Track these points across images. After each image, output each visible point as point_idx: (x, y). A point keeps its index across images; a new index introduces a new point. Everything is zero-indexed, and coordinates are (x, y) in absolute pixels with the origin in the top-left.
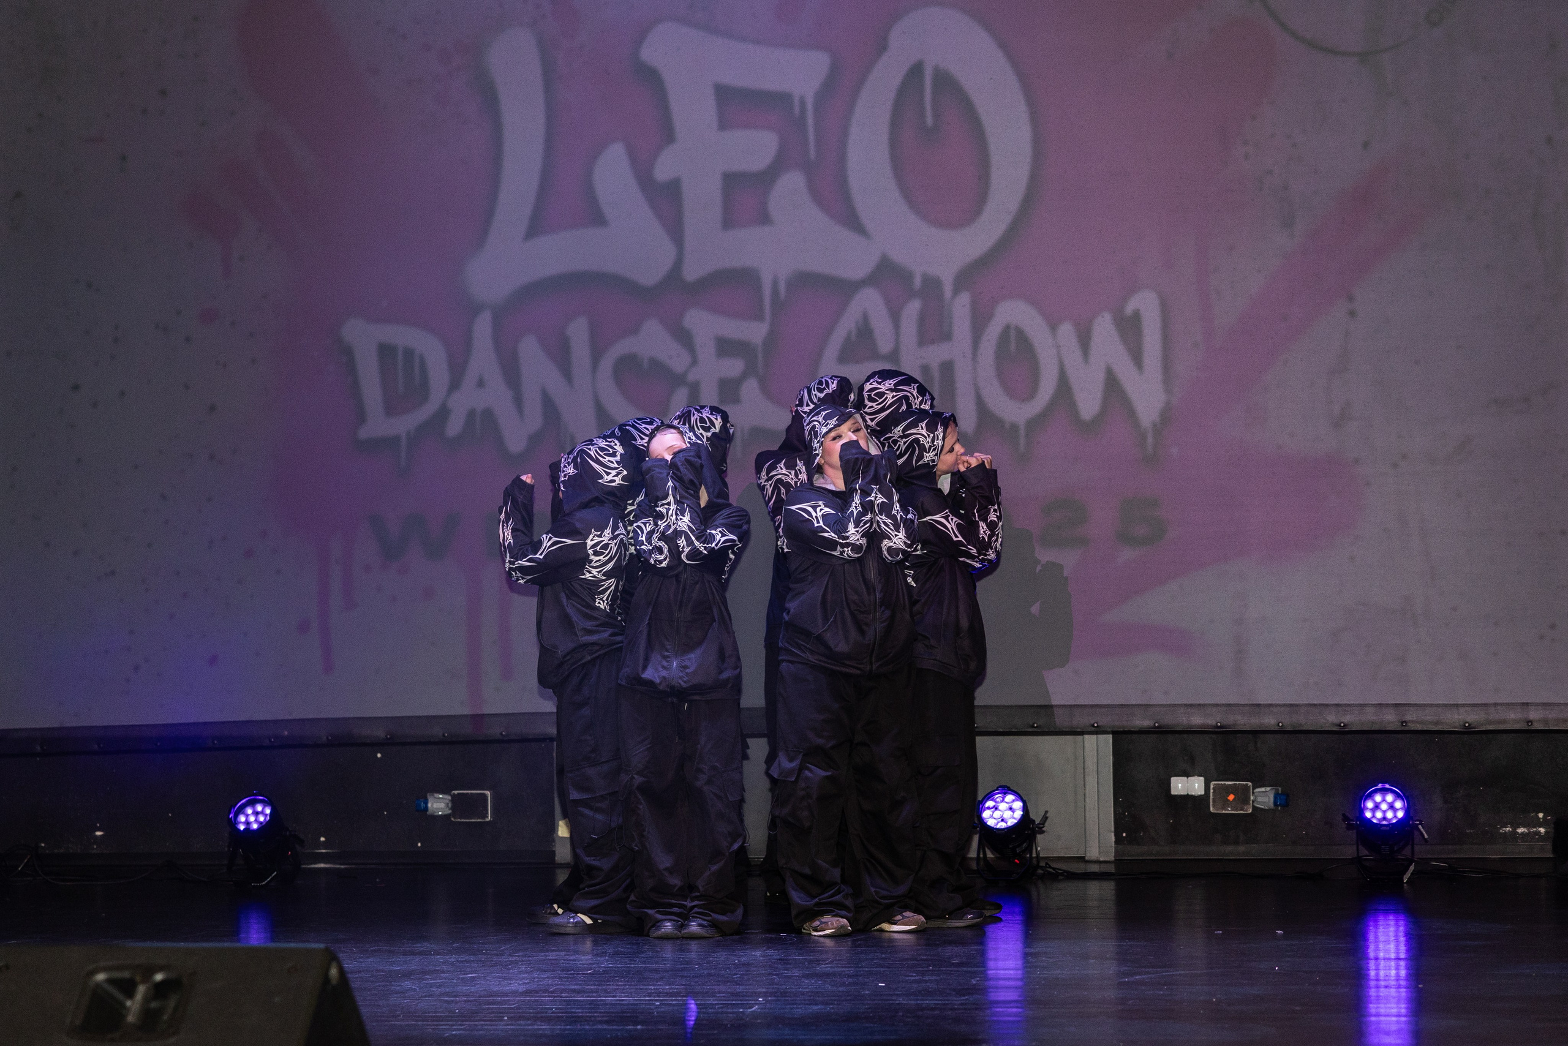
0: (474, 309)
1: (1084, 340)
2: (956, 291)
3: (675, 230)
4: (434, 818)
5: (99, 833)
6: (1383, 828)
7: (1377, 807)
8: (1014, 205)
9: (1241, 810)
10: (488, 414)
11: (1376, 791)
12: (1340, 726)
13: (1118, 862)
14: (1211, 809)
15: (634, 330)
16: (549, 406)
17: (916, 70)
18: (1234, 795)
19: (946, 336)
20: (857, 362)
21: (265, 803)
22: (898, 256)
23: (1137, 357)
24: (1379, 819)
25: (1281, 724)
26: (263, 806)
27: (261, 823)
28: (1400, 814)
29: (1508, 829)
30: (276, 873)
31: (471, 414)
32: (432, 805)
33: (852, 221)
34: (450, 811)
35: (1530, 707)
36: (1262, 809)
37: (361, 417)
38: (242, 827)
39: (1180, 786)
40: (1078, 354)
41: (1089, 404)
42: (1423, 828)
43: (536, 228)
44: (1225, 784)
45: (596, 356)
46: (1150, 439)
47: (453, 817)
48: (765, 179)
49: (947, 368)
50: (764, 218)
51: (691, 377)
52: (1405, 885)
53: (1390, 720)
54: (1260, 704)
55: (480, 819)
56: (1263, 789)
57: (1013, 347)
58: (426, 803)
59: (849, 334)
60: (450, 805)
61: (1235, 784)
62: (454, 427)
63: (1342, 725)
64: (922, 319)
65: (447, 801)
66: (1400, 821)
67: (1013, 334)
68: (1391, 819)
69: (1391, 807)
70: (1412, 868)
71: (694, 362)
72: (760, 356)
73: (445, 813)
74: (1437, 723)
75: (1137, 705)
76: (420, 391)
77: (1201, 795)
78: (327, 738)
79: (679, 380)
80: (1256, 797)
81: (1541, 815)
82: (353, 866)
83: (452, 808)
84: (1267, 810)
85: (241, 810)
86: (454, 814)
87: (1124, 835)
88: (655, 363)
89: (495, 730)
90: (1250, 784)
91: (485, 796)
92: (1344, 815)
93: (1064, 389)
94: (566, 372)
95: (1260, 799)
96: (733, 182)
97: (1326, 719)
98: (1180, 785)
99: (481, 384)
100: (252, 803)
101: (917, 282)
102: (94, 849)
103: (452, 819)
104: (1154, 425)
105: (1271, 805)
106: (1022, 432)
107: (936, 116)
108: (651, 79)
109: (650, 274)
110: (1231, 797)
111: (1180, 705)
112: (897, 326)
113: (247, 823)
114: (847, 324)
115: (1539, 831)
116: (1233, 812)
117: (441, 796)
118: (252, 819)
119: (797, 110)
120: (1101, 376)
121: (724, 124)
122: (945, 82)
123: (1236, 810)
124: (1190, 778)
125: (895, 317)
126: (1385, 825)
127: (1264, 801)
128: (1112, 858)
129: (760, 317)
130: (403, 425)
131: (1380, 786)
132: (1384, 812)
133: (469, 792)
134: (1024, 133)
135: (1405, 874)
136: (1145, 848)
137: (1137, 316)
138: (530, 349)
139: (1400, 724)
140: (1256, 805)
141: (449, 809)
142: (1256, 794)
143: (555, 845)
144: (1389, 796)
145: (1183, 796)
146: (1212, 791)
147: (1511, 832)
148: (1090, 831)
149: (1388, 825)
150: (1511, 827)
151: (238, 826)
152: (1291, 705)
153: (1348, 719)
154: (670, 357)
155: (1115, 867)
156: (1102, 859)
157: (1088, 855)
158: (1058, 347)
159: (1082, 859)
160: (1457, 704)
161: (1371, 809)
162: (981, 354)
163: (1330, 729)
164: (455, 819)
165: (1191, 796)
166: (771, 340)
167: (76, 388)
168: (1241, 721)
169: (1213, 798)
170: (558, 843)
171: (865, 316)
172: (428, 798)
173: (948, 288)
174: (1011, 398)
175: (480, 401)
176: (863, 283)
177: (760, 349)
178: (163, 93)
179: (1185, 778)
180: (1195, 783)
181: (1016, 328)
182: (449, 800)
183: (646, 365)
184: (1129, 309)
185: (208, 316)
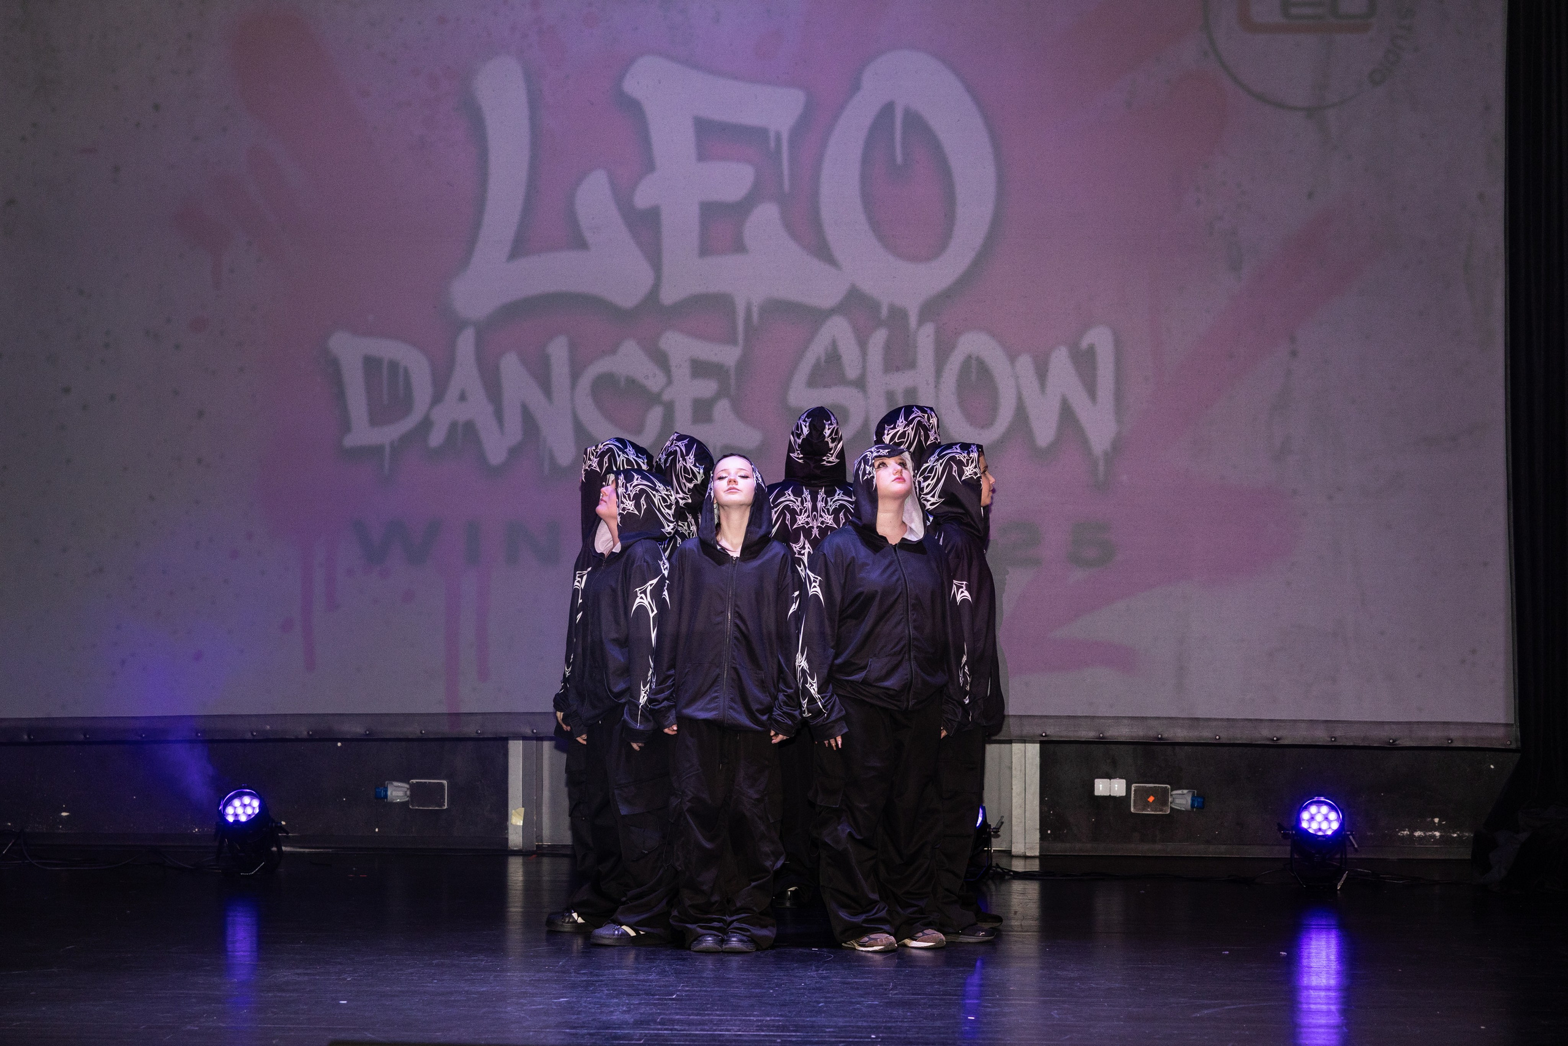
0: (458, 325)
1: (1042, 373)
2: (921, 322)
3: (654, 256)
4: (393, 805)
5: (64, 814)
6: (1320, 839)
7: (1312, 818)
8: (977, 239)
9: (1161, 811)
10: (470, 428)
11: (1311, 804)
12: (1273, 740)
13: (1043, 858)
14: (1132, 810)
15: (613, 351)
16: (529, 420)
17: (888, 110)
18: (1154, 797)
19: (912, 365)
20: (824, 387)
21: (252, 796)
22: (867, 287)
23: (1091, 390)
24: (1315, 830)
25: (1217, 737)
26: (250, 799)
27: (250, 815)
28: (1335, 826)
29: (1405, 832)
30: (262, 864)
31: (454, 426)
32: (391, 794)
33: (822, 251)
34: (408, 800)
35: (1450, 726)
36: (1178, 810)
37: (345, 426)
38: (231, 819)
39: (1103, 787)
40: (1036, 384)
41: (1044, 431)
42: (1354, 838)
43: (520, 247)
44: (1146, 787)
45: (575, 376)
46: (1101, 468)
47: (411, 804)
48: (741, 209)
50: (739, 247)
51: (666, 397)
52: (1338, 892)
53: (1321, 736)
54: (1199, 718)
55: (437, 807)
56: (1179, 792)
57: (973, 377)
58: (386, 791)
59: (818, 360)
60: (409, 794)
61: (1155, 787)
62: (436, 438)
63: (1275, 739)
64: (888, 347)
65: (406, 789)
66: (1335, 832)
67: (974, 362)
68: (1324, 831)
69: (1326, 818)
70: (1345, 875)
71: (670, 382)
72: (733, 377)
73: (402, 800)
74: (1364, 739)
75: (1083, 716)
76: (404, 404)
77: (1121, 796)
78: (308, 733)
79: (654, 399)
80: (1174, 798)
81: (1436, 820)
83: (411, 796)
84: (1183, 810)
85: (229, 802)
86: (412, 802)
87: (1049, 832)
88: (632, 382)
89: (471, 729)
90: (1169, 786)
91: (442, 785)
92: (1279, 824)
93: (1021, 417)
94: (546, 386)
96: (710, 212)
97: (1260, 734)
98: (1101, 786)
99: (463, 397)
100: (240, 795)
101: (884, 312)
102: (59, 828)
103: (410, 807)
104: (1106, 454)
105: (1189, 807)
107: (906, 155)
108: (633, 108)
109: (627, 297)
110: (1151, 799)
111: (1123, 718)
112: (864, 353)
113: (236, 815)
114: (817, 350)
115: (1435, 836)
116: (1153, 813)
118: (240, 811)
119: (772, 144)
120: (1056, 405)
121: (703, 155)
122: (915, 123)
123: (1154, 811)
124: (1112, 780)
125: (863, 344)
126: (1319, 836)
127: (1182, 802)
128: (1037, 854)
129: (733, 341)
130: (388, 434)
131: (1316, 799)
132: (1320, 823)
133: (428, 781)
134: (987, 172)
135: (1339, 882)
136: (1068, 845)
137: (1091, 351)
138: (511, 366)
139: (1329, 739)
140: (1173, 806)
141: (408, 797)
142: (1174, 796)
143: (508, 833)
144: (1324, 809)
145: (1106, 796)
146: (1133, 793)
147: (1409, 835)
148: (1017, 828)
149: (1325, 836)
150: (1409, 831)
151: (227, 818)
152: (1228, 719)
153: (1279, 733)
154: (647, 377)
155: (1040, 862)
156: (1029, 855)
157: (1013, 850)
158: (1017, 378)
159: (1008, 853)
160: (1383, 722)
161: (1307, 820)
162: (944, 382)
163: (1263, 742)
164: (413, 806)
165: (1114, 798)
166: (743, 364)
167: (67, 390)
168: (1180, 734)
169: (1134, 800)
170: (511, 830)
171: (834, 343)
172: (387, 788)
173: (913, 320)
174: (971, 425)
175: (463, 413)
176: (832, 311)
177: (732, 372)
178: (156, 107)
179: (1109, 780)
180: (1116, 786)
181: (978, 358)
182: (408, 789)
183: (623, 384)
184: (1085, 343)
185: (198, 325)
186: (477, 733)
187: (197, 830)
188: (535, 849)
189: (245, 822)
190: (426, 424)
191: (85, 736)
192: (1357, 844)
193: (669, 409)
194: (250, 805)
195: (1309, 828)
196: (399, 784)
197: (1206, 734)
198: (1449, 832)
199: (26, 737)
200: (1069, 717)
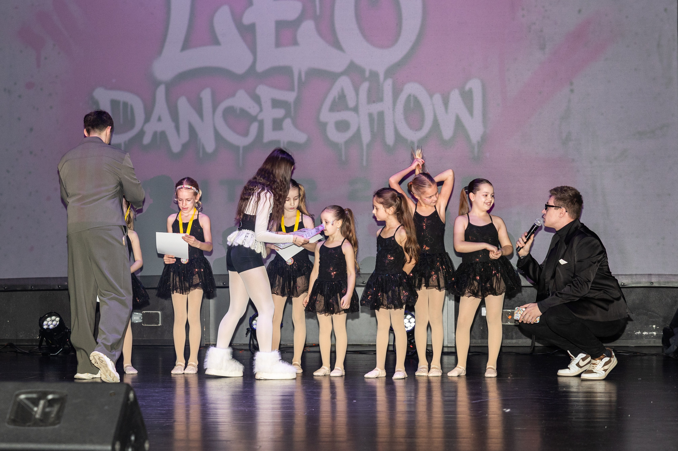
0: (157, 84)
1: (446, 103)
2: (386, 78)
3: (253, 48)
8: (413, 37)
9: (515, 323)
10: (163, 134)
15: (233, 95)
16: (192, 131)
18: (511, 316)
19: (380, 99)
20: (338, 111)
21: (56, 316)
22: (358, 61)
27: (54, 325)
30: (62, 349)
31: (155, 134)
33: (337, 45)
34: (142, 321)
35: (652, 276)
40: (443, 108)
41: (447, 132)
43: (187, 46)
44: (507, 311)
45: (215, 108)
49: (381, 114)
50: (295, 43)
51: (260, 118)
55: (156, 324)
57: (412, 105)
59: (334, 98)
60: (142, 318)
61: (511, 311)
62: (147, 140)
64: (369, 90)
65: (140, 316)
67: (412, 98)
71: (261, 110)
72: (292, 108)
73: (139, 322)
76: (130, 123)
79: (254, 119)
81: (654, 326)
83: (143, 319)
85: (45, 319)
86: (143, 322)
88: (243, 111)
91: (158, 314)
93: (436, 124)
94: (200, 113)
96: (280, 25)
99: (159, 119)
100: (50, 315)
101: (367, 74)
103: (143, 324)
104: (478, 143)
106: (416, 145)
109: (240, 69)
112: (357, 94)
113: (48, 325)
114: (334, 93)
115: (653, 334)
116: (511, 324)
117: (137, 314)
118: (50, 323)
120: (453, 119)
125: (357, 90)
129: (292, 89)
130: (123, 138)
133: (151, 312)
134: (419, 3)
137: (471, 91)
138: (183, 104)
147: (640, 334)
150: (640, 331)
151: (44, 326)
154: (250, 108)
156: (449, 346)
158: (433, 105)
162: (397, 108)
166: (298, 100)
171: (342, 90)
173: (381, 77)
174: (411, 129)
175: (159, 127)
176: (342, 74)
177: (292, 105)
181: (414, 96)
182: (142, 316)
183: (238, 111)
184: (467, 88)
185: (29, 86)
188: (205, 345)
189: (52, 328)
193: (261, 123)
194: (55, 320)
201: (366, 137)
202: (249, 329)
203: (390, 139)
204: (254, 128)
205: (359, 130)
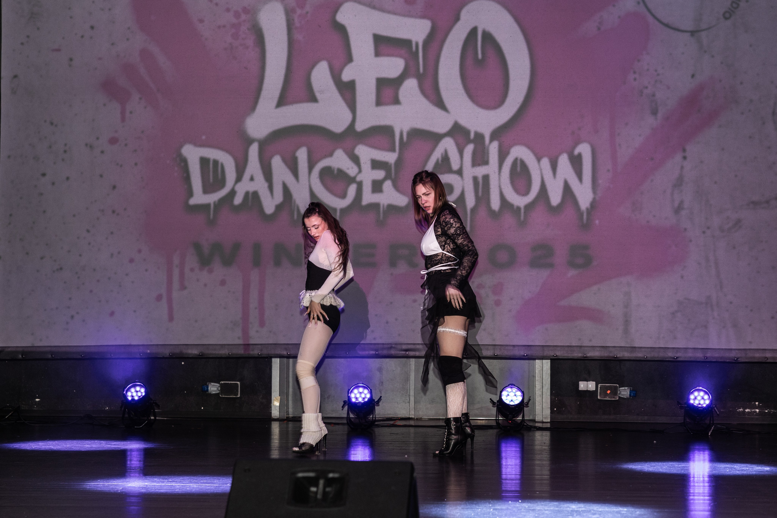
0: (249, 141)
1: (554, 167)
2: (491, 140)
3: (352, 105)
4: (211, 395)
5: (37, 400)
6: (699, 409)
7: (695, 398)
8: (520, 99)
9: (614, 398)
10: (255, 195)
11: (695, 391)
13: (551, 422)
14: (599, 397)
15: (331, 155)
16: (286, 192)
17: (473, 32)
19: (486, 162)
21: (141, 386)
22: (463, 122)
23: (579, 175)
24: (697, 404)
26: (140, 388)
27: (140, 396)
28: (707, 402)
30: (146, 422)
31: (247, 193)
32: (211, 388)
33: (440, 104)
35: (766, 351)
36: (623, 398)
37: (190, 194)
38: (130, 398)
39: (583, 386)
40: (551, 173)
41: (555, 198)
42: (717, 409)
43: (282, 102)
44: (605, 385)
45: (311, 168)
46: (585, 217)
47: (221, 395)
48: (398, 82)
49: (486, 178)
50: (396, 101)
51: (358, 179)
52: (709, 436)
53: (699, 356)
54: (636, 347)
55: (234, 396)
56: (623, 388)
57: (519, 169)
58: (208, 387)
59: (438, 160)
60: (219, 389)
61: (610, 385)
62: (238, 200)
63: (675, 358)
64: (474, 153)
65: (218, 387)
66: (708, 405)
67: (519, 162)
68: (702, 405)
69: (703, 398)
70: (712, 428)
71: (360, 171)
72: (393, 169)
73: (216, 393)
74: (721, 358)
75: (576, 346)
76: (221, 182)
77: (593, 391)
78: (170, 354)
79: (352, 180)
80: (620, 392)
81: (757, 403)
82: (171, 419)
84: (625, 398)
85: (129, 390)
86: (221, 393)
87: (555, 409)
88: (340, 171)
89: (256, 352)
90: (618, 385)
91: (237, 384)
93: (543, 190)
94: (296, 174)
95: (623, 393)
96: (382, 83)
97: (668, 355)
99: (252, 179)
100: (134, 386)
101: (472, 135)
102: (34, 407)
104: (587, 209)
105: (628, 396)
106: (522, 211)
107: (483, 53)
108: (342, 30)
109: (338, 127)
110: (609, 392)
111: (597, 346)
112: (461, 157)
113: (132, 396)
114: (437, 155)
115: (756, 411)
118: (134, 394)
119: (414, 48)
120: (561, 184)
121: (378, 54)
122: (488, 37)
123: (610, 398)
124: (588, 382)
125: (461, 153)
126: (699, 407)
127: (625, 394)
128: (549, 420)
129: (393, 150)
130: (213, 198)
132: (699, 401)
133: (229, 382)
134: (526, 63)
135: (710, 431)
136: (565, 416)
137: (580, 156)
138: (277, 162)
139: (704, 358)
140: (620, 396)
141: (219, 391)
142: (621, 390)
143: (271, 410)
144: (702, 394)
145: (585, 391)
146: (599, 389)
147: (742, 411)
148: (538, 407)
149: (702, 407)
150: (742, 409)
151: (128, 398)
152: (651, 347)
153: (678, 355)
154: (348, 169)
155: (551, 424)
156: (544, 421)
157: (536, 419)
158: (541, 170)
159: (534, 421)
160: (731, 349)
161: (693, 399)
162: (503, 172)
163: (669, 360)
164: (222, 395)
165: (589, 391)
166: (399, 162)
167: (44, 175)
168: (626, 355)
169: (600, 392)
170: (273, 408)
171: (446, 151)
172: (208, 386)
173: (487, 140)
174: (517, 194)
175: (251, 187)
176: (445, 135)
177: (393, 166)
178: (92, 28)
179: (586, 382)
180: (590, 385)
181: (521, 160)
182: (219, 386)
183: (336, 172)
184: (576, 152)
185: (113, 141)
186: (258, 354)
187: (107, 408)
188: (286, 418)
189: (137, 400)
190: (232, 193)
191: (52, 356)
192: (719, 412)
193: (360, 185)
194: (140, 391)
195: (694, 403)
196: (215, 384)
197: (639, 355)
198: (764, 410)
199: (20, 356)
200: (568, 346)
201: (470, 201)
202: (345, 402)
203: (495, 204)
204: (352, 190)
205: (462, 194)
